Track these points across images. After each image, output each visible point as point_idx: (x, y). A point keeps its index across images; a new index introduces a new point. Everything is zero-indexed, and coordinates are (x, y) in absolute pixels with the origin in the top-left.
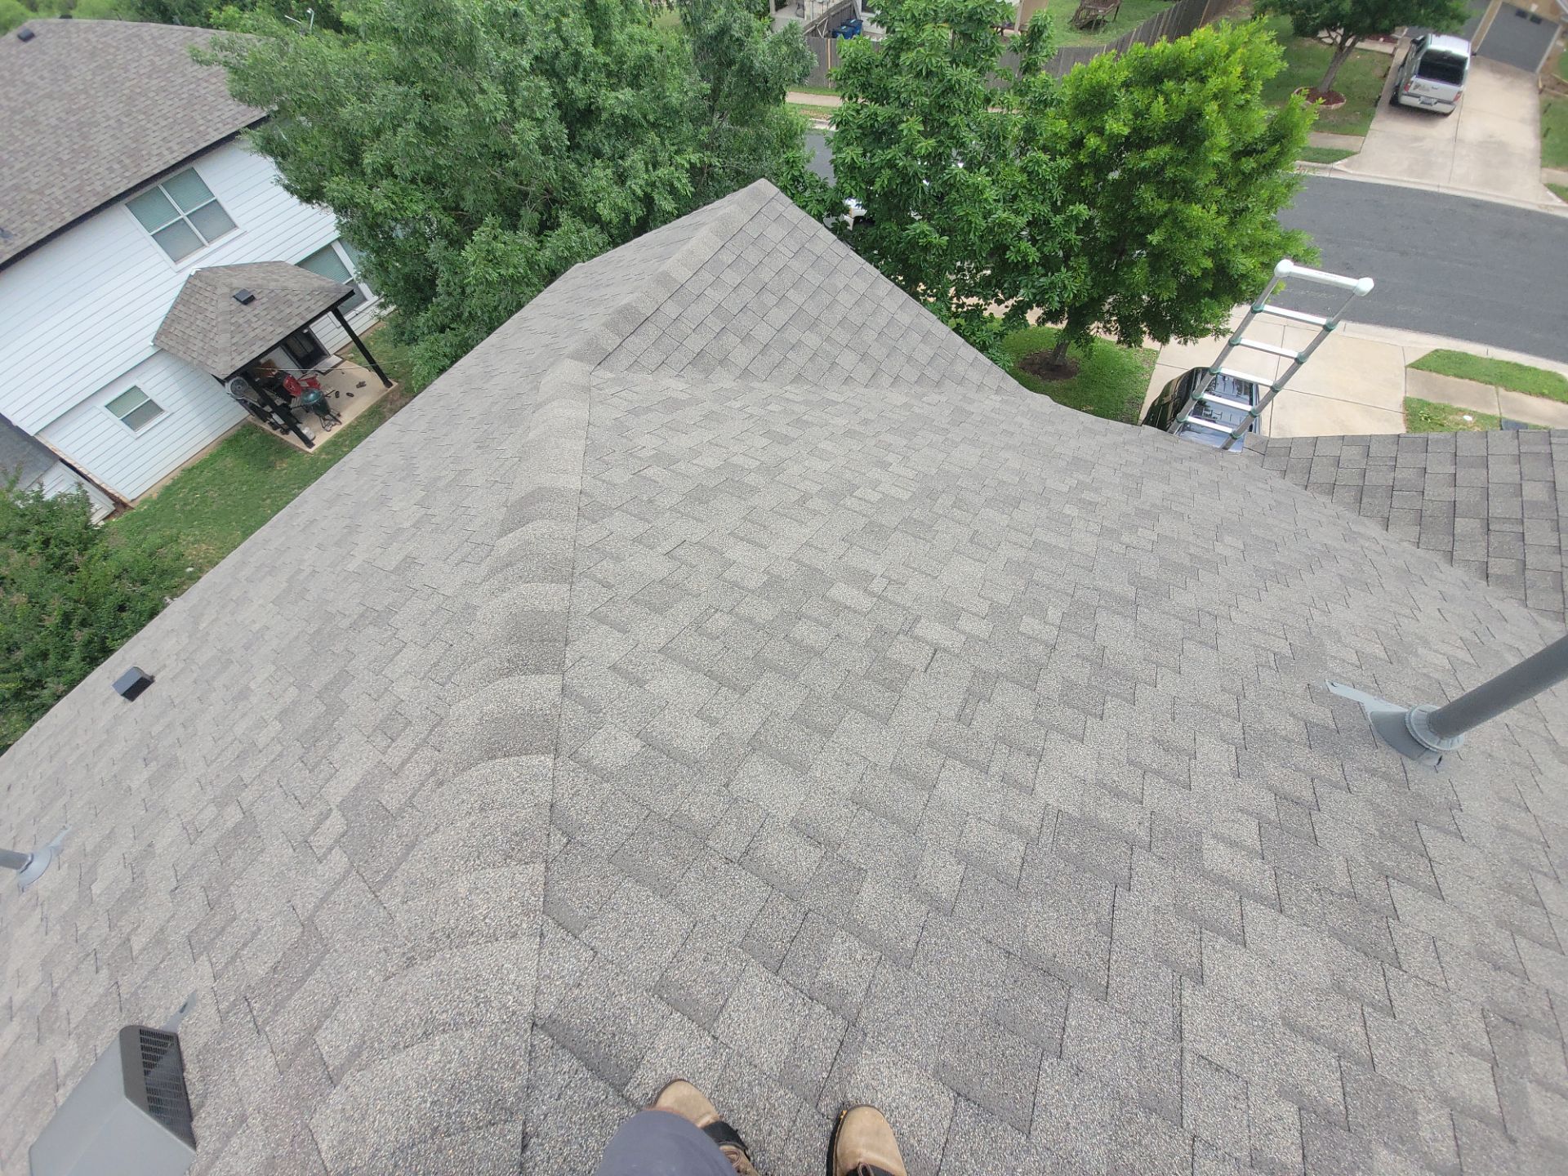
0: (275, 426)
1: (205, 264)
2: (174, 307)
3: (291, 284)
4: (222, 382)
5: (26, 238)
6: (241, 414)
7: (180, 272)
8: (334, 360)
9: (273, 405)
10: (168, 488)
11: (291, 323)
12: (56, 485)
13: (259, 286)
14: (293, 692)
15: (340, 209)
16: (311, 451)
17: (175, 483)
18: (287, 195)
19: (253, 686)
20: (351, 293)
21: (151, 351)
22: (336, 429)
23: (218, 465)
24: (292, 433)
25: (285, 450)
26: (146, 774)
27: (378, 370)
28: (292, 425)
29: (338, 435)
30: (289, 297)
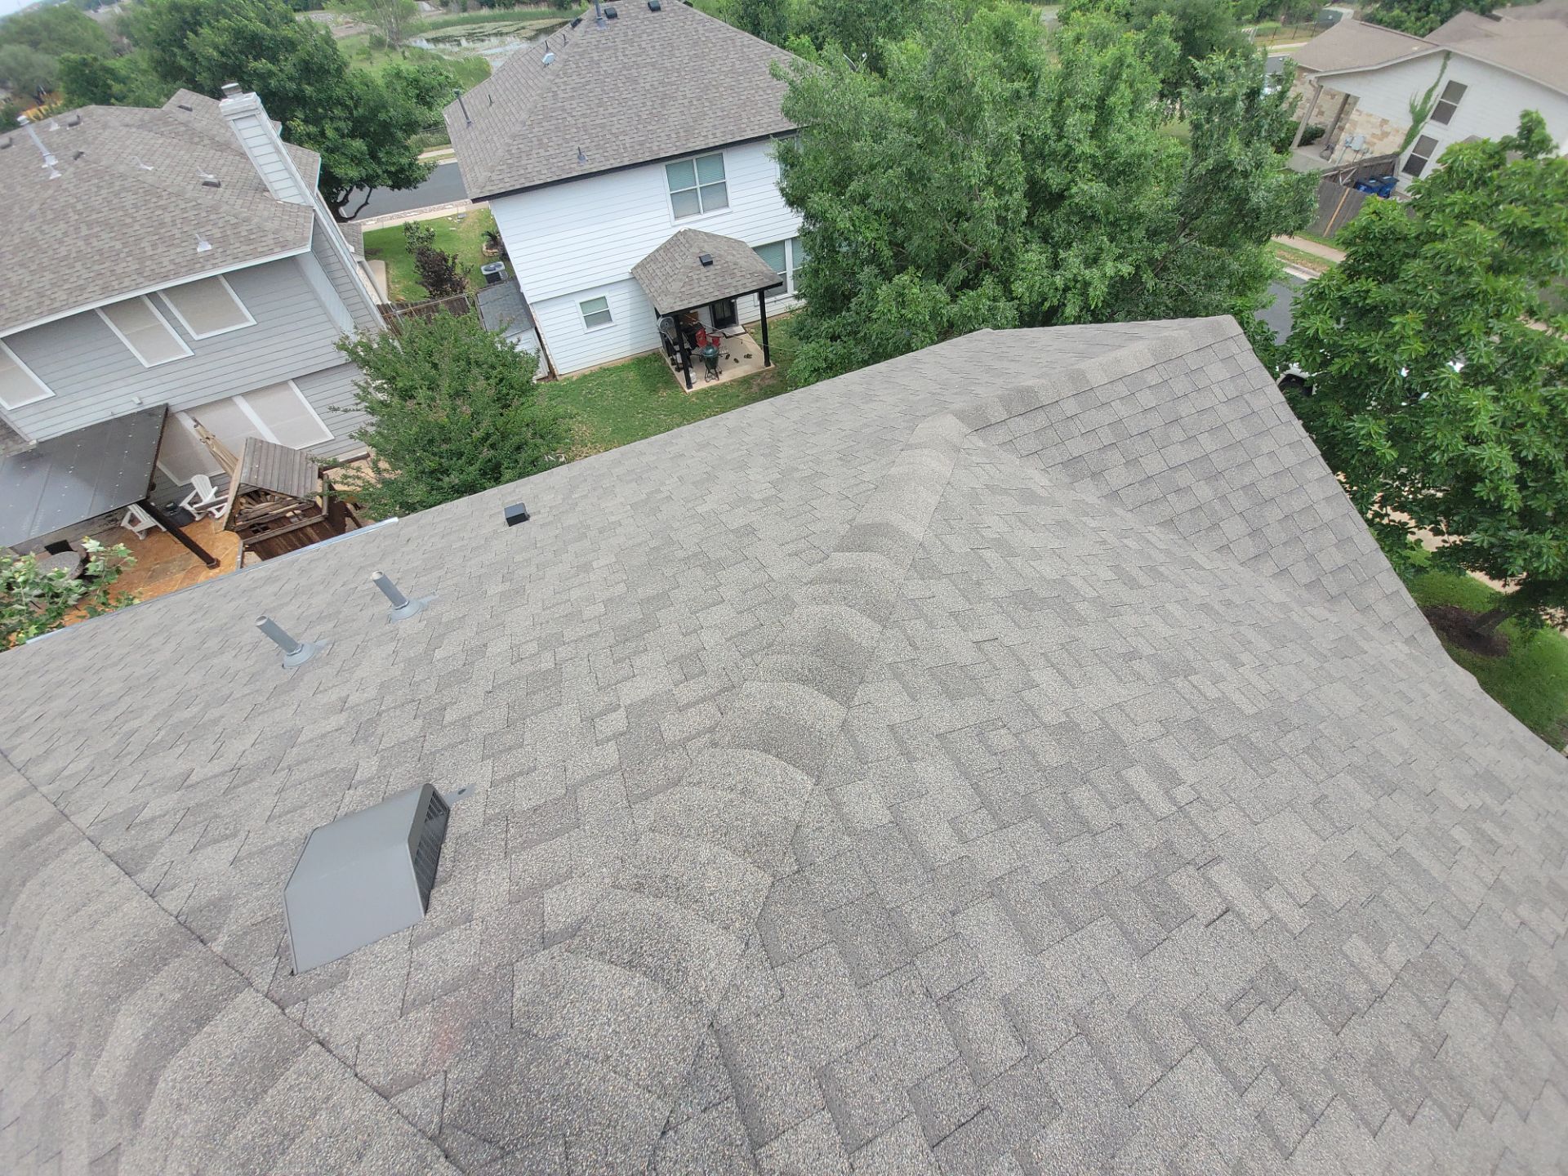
0: (674, 362)
1: (693, 227)
2: (657, 250)
3: (742, 262)
4: (658, 315)
5: (592, 166)
6: (657, 343)
7: (675, 226)
8: (739, 329)
9: (682, 347)
10: (585, 376)
11: (727, 291)
12: (526, 344)
13: (720, 256)
14: (622, 588)
15: (809, 217)
16: (687, 391)
17: (592, 374)
18: (778, 193)
19: (595, 564)
20: (780, 284)
21: (627, 276)
22: (713, 383)
23: (624, 375)
24: (682, 372)
25: (671, 383)
26: (500, 588)
27: (766, 350)
28: (685, 367)
29: (712, 388)
30: (736, 271)
